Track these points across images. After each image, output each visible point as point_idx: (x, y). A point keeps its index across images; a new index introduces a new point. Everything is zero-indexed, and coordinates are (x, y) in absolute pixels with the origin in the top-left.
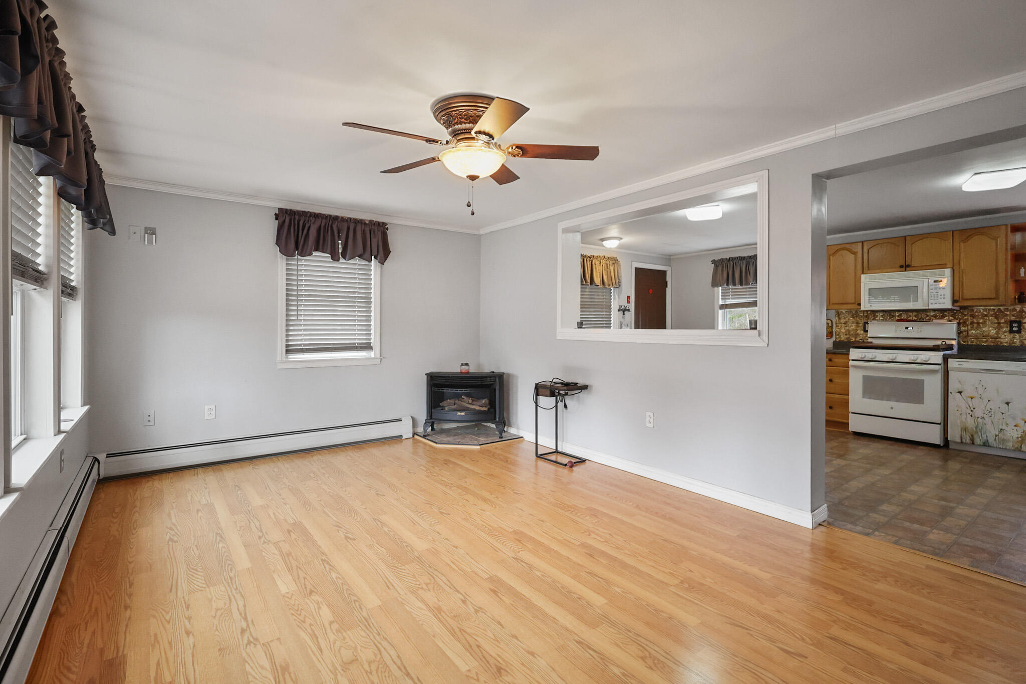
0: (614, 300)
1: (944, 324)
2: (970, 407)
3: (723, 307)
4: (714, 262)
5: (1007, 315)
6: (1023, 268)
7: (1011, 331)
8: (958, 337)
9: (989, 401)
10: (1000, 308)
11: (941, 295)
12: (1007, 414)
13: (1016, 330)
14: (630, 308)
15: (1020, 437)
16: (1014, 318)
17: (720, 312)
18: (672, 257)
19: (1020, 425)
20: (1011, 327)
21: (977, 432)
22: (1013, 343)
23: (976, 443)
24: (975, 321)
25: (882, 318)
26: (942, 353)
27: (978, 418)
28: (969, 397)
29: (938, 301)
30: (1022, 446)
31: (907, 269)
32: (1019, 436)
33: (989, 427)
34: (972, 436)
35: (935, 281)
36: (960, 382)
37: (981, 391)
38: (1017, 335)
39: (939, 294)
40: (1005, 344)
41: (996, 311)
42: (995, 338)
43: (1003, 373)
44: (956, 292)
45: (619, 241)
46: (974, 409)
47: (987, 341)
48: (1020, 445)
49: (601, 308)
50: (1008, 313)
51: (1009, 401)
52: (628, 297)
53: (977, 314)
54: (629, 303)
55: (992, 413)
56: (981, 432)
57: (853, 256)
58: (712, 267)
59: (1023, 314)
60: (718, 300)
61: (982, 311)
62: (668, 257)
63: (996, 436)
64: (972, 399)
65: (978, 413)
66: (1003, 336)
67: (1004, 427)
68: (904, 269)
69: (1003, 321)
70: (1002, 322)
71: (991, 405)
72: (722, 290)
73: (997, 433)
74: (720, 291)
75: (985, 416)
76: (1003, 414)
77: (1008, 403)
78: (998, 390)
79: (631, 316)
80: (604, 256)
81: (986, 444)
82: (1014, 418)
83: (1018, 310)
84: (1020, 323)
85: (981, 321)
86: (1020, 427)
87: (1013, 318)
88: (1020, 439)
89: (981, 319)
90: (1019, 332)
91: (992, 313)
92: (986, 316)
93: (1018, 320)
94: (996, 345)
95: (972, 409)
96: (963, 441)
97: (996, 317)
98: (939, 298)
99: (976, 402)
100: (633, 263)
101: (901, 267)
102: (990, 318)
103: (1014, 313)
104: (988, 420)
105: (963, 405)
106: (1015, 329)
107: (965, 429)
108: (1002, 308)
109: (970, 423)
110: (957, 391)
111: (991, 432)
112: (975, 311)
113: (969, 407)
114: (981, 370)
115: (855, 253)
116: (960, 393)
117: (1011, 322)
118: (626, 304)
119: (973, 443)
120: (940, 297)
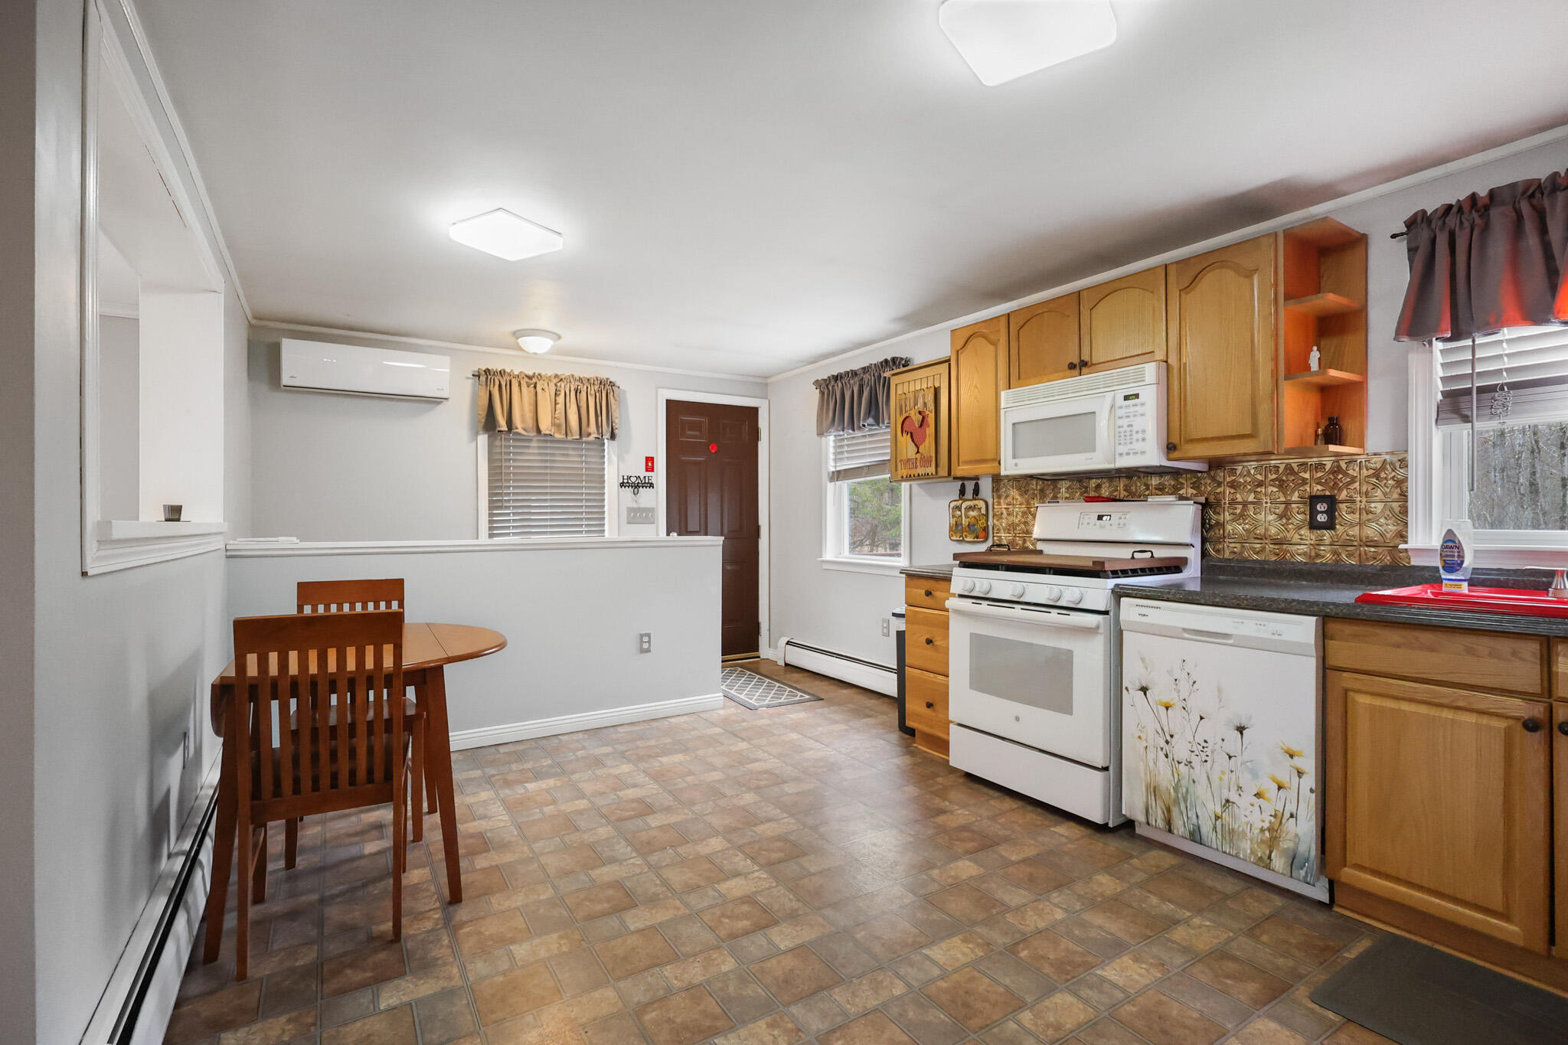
0: (608, 464)
1: (1169, 504)
2: (1162, 730)
3: (838, 476)
4: (817, 383)
5: (1304, 481)
6: (1315, 348)
7: (1314, 525)
8: (1204, 541)
9: (1202, 718)
10: (1290, 464)
11: (1137, 432)
12: (1239, 759)
13: (1323, 520)
14: (653, 481)
15: (1269, 829)
16: (1320, 487)
17: (830, 486)
18: (769, 381)
19: (1267, 795)
20: (1313, 513)
21: (1177, 802)
22: (1318, 556)
23: (1175, 832)
24: (1239, 498)
25: (1067, 495)
26: (1111, 583)
27: (1179, 763)
28: (1161, 704)
29: (1131, 447)
30: (1273, 855)
31: (1084, 370)
32: (1266, 825)
33: (1201, 791)
34: (1169, 810)
35: (1127, 398)
36: (1143, 660)
37: (1185, 687)
38: (1327, 535)
39: (1135, 429)
40: (1300, 558)
41: (1281, 470)
42: (1278, 542)
43: (1230, 642)
44: (1175, 424)
45: (554, 340)
46: (1172, 736)
47: (1263, 549)
48: (1268, 852)
49: (577, 481)
50: (1307, 476)
51: (1244, 723)
52: (650, 460)
53: (1241, 480)
54: (653, 471)
55: (1208, 751)
56: (1185, 801)
57: (992, 348)
58: (815, 394)
59: (1340, 476)
60: (827, 463)
61: (1252, 472)
62: (759, 380)
63: (1217, 818)
64: (1167, 708)
65: (1180, 750)
66: (1296, 538)
67: (1234, 797)
68: (1077, 371)
69: (1295, 497)
70: (1293, 499)
71: (1206, 731)
72: (834, 441)
73: (1219, 811)
74: (832, 444)
75: (1193, 758)
76: (1230, 757)
77: (1241, 729)
78: (1220, 690)
79: (656, 498)
80: (573, 376)
81: (1195, 836)
82: (1255, 775)
83: (1328, 468)
84: (1332, 502)
85: (1251, 498)
86: (1268, 800)
87: (1317, 489)
88: (1267, 834)
89: (1250, 491)
90: (1330, 525)
91: (1274, 476)
92: (1260, 484)
93: (1328, 493)
94: (1280, 563)
95: (1168, 738)
96: (1150, 822)
97: (1281, 485)
98: (1134, 441)
99: (1175, 720)
100: (659, 390)
101: (1072, 366)
102: (1271, 489)
103: (1320, 474)
104: (1199, 772)
105: (1151, 725)
106: (1322, 518)
107: (1154, 790)
108: (1294, 462)
109: (1165, 778)
110: (1139, 687)
111: (1205, 807)
112: (1238, 473)
113: (1160, 731)
114: (1185, 630)
115: (994, 344)
116: (1144, 690)
117: (1314, 500)
118: (643, 473)
119: (1170, 831)
120: (1135, 436)
